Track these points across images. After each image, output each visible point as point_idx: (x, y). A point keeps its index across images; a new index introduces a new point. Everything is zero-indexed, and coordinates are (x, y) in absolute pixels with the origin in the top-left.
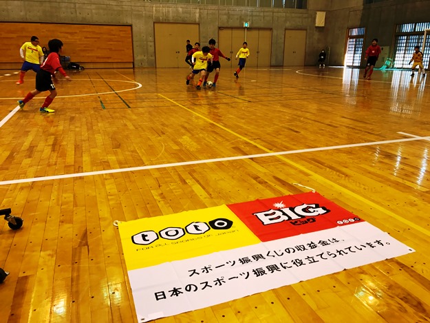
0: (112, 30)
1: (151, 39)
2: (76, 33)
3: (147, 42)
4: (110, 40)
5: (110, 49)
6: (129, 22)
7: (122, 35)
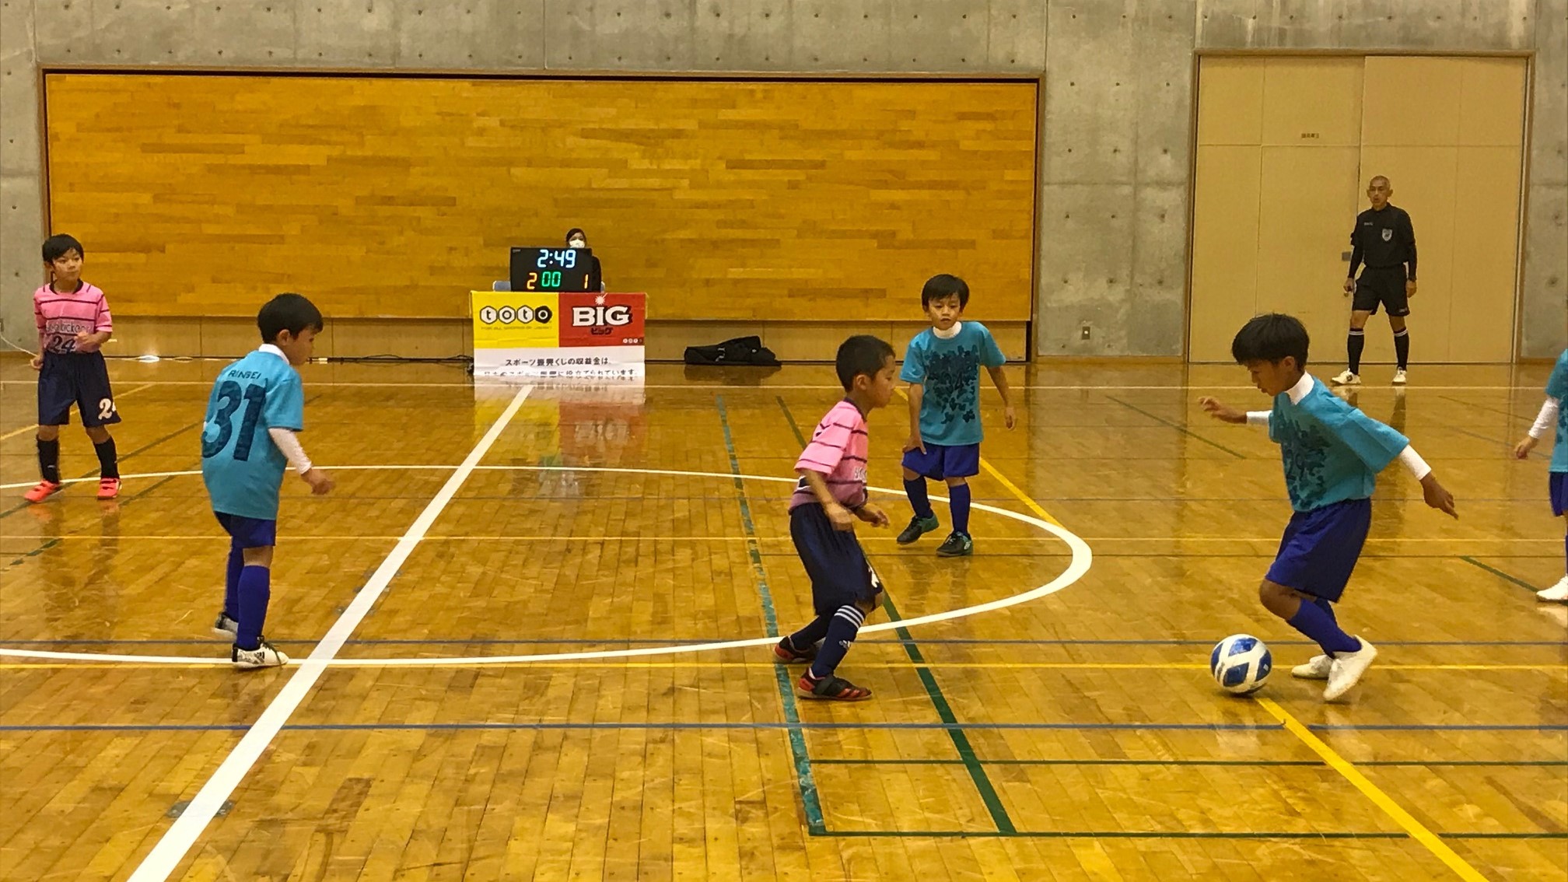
0: (912, 114)
1: (1169, 165)
2: (678, 134)
3: (1138, 187)
4: (896, 178)
5: (886, 239)
6: (1028, 55)
7: (967, 145)
